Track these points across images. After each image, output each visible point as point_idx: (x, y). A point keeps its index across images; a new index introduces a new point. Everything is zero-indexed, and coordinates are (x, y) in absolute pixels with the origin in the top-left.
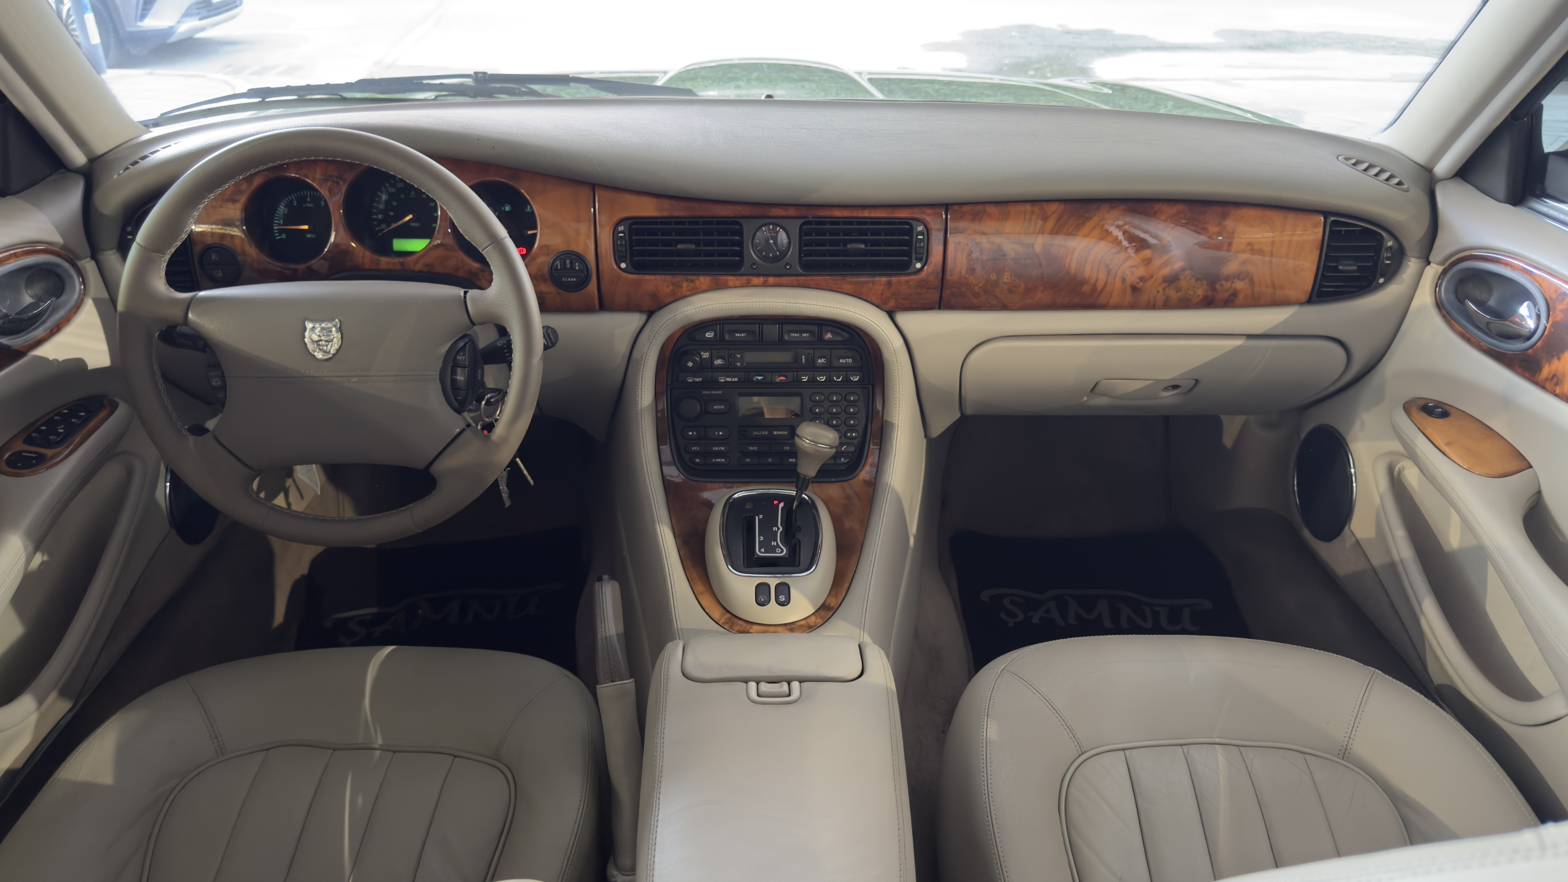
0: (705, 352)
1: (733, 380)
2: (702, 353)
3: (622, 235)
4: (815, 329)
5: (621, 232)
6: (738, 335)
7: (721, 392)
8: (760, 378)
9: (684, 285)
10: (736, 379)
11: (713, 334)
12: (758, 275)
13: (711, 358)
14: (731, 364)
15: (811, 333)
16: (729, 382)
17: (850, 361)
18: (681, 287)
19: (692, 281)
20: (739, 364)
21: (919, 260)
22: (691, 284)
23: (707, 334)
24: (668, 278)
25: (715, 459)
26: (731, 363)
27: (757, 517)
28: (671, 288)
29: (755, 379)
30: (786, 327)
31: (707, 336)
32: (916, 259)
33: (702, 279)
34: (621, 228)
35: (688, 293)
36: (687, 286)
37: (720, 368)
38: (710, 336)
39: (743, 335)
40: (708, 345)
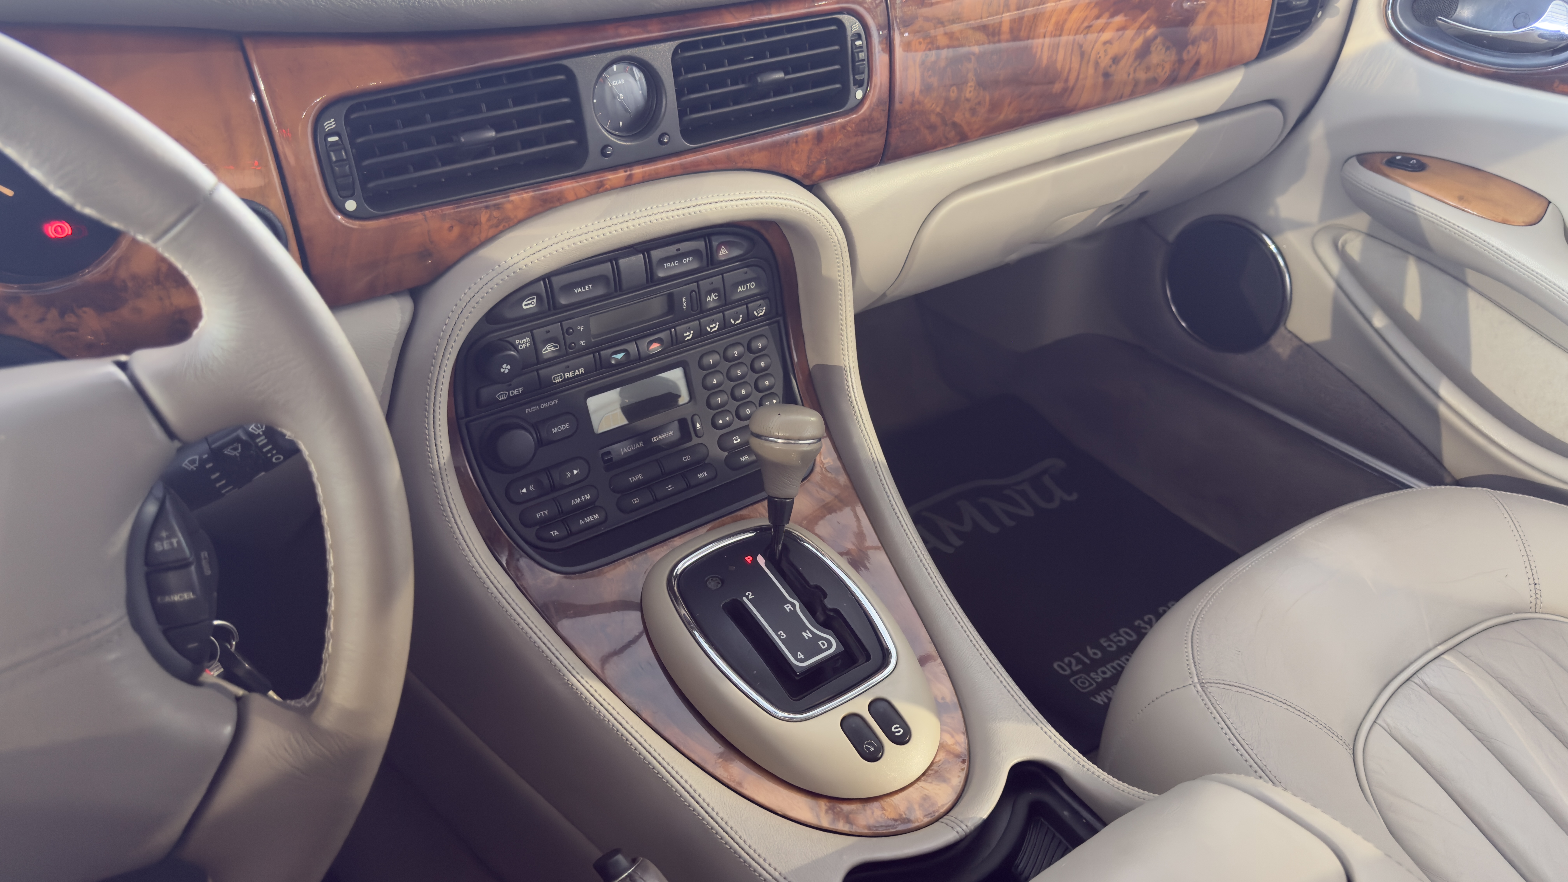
0: (521, 339)
1: (577, 373)
2: (517, 342)
3: (336, 138)
4: (700, 245)
5: (332, 133)
6: (580, 290)
7: (556, 401)
8: (619, 356)
9: (484, 217)
10: (582, 370)
11: (535, 300)
12: (614, 168)
13: (535, 347)
14: (570, 348)
15: (695, 253)
16: (571, 378)
17: (752, 285)
18: (476, 223)
19: (497, 207)
20: (582, 343)
21: (859, 84)
22: (496, 213)
23: (524, 303)
24: (448, 210)
25: (583, 520)
26: (570, 344)
27: (745, 599)
28: (456, 230)
29: (613, 362)
30: (656, 254)
31: (525, 307)
32: (854, 85)
33: (515, 197)
34: (330, 124)
35: (491, 232)
36: (489, 220)
37: (552, 361)
38: (531, 306)
39: (587, 288)
40: (527, 322)
